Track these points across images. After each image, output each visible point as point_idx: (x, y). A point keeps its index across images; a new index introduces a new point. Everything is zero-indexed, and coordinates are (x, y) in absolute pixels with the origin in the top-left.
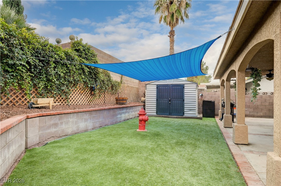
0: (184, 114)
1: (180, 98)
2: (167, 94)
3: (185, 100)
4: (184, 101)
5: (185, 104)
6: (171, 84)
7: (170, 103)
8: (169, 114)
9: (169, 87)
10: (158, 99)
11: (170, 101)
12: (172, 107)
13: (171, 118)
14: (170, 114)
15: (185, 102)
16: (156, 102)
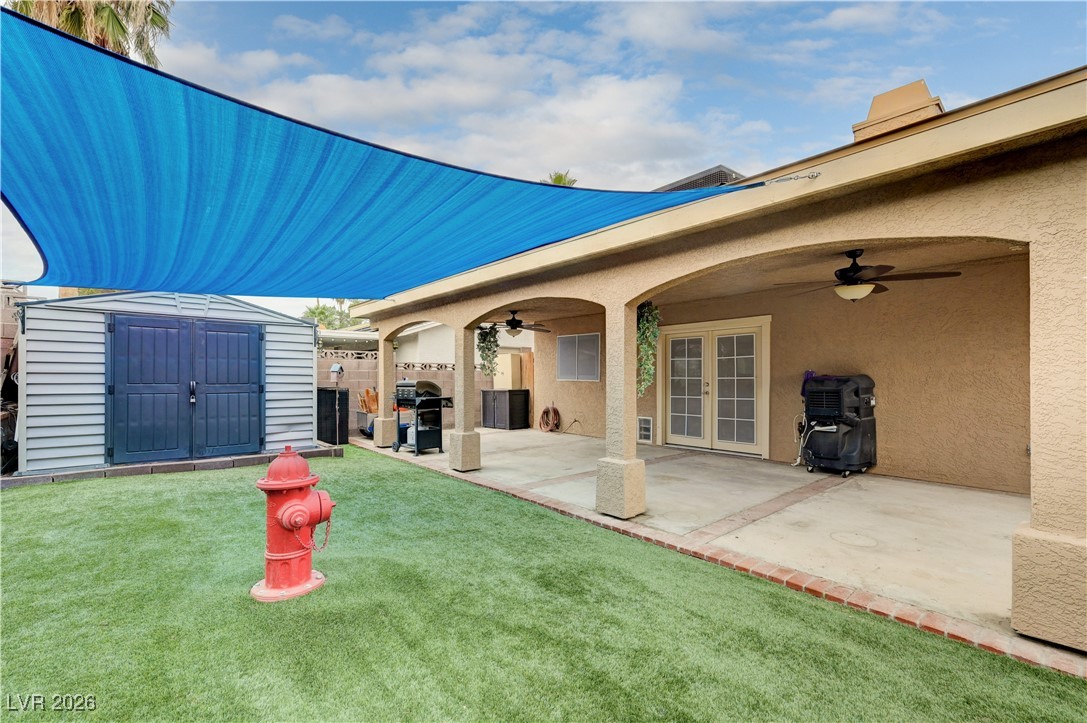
0: (262, 442)
1: (246, 380)
2: (172, 361)
3: (268, 388)
4: (262, 390)
5: (268, 405)
6: (200, 319)
7: (193, 400)
8: (191, 452)
9: (184, 332)
10: (119, 387)
11: (192, 393)
12: (203, 422)
13: (205, 468)
14: (194, 451)
15: (268, 396)
16: (102, 400)
